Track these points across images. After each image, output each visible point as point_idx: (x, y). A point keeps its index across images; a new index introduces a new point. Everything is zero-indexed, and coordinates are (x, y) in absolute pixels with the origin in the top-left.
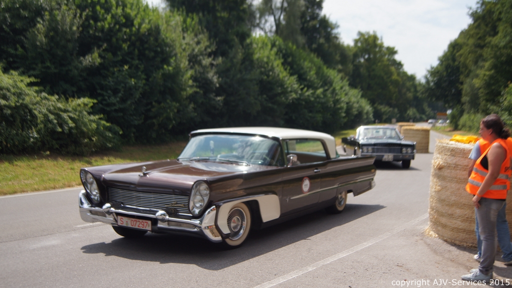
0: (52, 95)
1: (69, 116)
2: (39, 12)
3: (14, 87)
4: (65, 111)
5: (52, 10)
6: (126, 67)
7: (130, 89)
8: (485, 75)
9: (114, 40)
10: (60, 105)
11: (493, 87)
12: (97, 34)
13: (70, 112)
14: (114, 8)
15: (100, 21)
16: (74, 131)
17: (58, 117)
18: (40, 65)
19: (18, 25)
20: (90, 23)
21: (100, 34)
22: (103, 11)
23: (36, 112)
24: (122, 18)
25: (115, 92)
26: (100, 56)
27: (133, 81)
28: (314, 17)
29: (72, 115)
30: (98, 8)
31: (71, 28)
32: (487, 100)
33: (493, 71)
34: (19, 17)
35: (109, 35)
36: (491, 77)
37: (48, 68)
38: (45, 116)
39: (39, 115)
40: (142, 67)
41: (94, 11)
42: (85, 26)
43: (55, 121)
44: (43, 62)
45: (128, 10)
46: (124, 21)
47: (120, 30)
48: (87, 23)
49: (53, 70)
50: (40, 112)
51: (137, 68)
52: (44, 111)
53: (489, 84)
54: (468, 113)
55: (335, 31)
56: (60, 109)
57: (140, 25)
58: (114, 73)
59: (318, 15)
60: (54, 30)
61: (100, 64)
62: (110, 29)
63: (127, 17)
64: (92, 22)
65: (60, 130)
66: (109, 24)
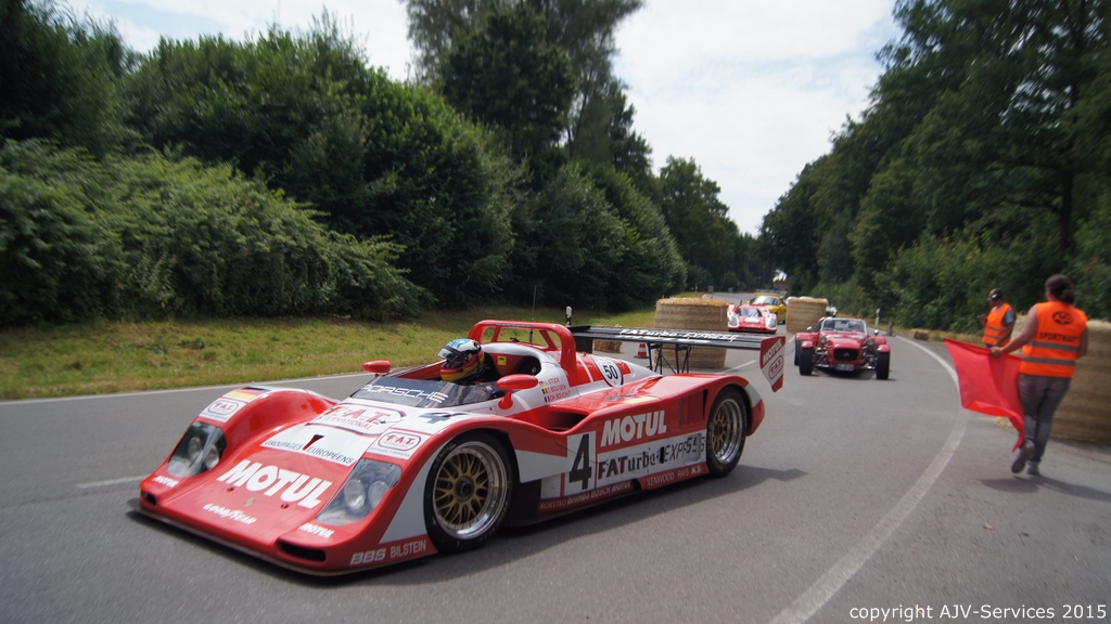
0: (344, 233)
1: (364, 263)
2: (312, 116)
3: (298, 221)
4: (360, 257)
5: (331, 114)
6: (433, 200)
7: (435, 230)
8: (867, 230)
9: (414, 160)
10: (352, 249)
11: (878, 247)
12: (389, 149)
13: (367, 259)
14: (413, 115)
15: (395, 132)
16: (375, 287)
17: (353, 265)
18: (315, 189)
19: (286, 132)
20: (381, 133)
21: (394, 150)
22: (396, 118)
23: (325, 258)
24: (422, 129)
25: (415, 232)
26: (398, 182)
27: (439, 220)
28: (619, 134)
29: (368, 262)
30: (390, 113)
31: (358, 142)
32: (866, 265)
33: (877, 227)
34: (286, 121)
35: (406, 152)
36: (877, 232)
37: (325, 194)
38: (336, 261)
39: (330, 263)
40: (451, 200)
41: (385, 118)
42: (374, 138)
43: (350, 271)
44: (319, 185)
45: (430, 120)
46: (426, 133)
47: (419, 147)
48: (376, 134)
49: (333, 197)
50: (329, 258)
51: (445, 200)
52: (335, 255)
53: (870, 244)
54: (826, 281)
55: (647, 156)
56: (352, 254)
57: (451, 142)
58: (413, 208)
59: (625, 131)
60: (336, 144)
61: (396, 192)
62: (407, 146)
63: (431, 130)
64: (384, 132)
65: (357, 284)
66: (406, 137)
